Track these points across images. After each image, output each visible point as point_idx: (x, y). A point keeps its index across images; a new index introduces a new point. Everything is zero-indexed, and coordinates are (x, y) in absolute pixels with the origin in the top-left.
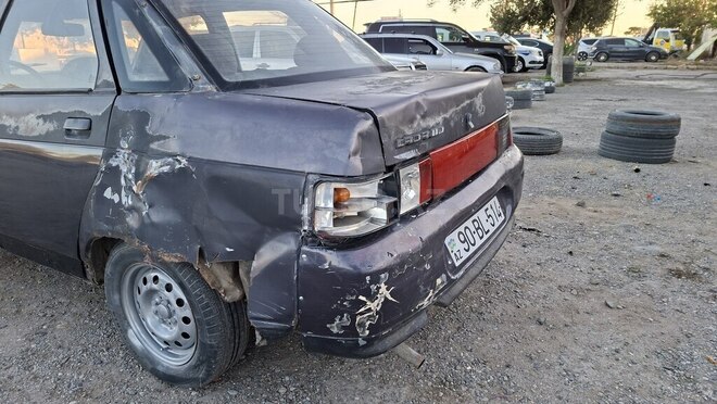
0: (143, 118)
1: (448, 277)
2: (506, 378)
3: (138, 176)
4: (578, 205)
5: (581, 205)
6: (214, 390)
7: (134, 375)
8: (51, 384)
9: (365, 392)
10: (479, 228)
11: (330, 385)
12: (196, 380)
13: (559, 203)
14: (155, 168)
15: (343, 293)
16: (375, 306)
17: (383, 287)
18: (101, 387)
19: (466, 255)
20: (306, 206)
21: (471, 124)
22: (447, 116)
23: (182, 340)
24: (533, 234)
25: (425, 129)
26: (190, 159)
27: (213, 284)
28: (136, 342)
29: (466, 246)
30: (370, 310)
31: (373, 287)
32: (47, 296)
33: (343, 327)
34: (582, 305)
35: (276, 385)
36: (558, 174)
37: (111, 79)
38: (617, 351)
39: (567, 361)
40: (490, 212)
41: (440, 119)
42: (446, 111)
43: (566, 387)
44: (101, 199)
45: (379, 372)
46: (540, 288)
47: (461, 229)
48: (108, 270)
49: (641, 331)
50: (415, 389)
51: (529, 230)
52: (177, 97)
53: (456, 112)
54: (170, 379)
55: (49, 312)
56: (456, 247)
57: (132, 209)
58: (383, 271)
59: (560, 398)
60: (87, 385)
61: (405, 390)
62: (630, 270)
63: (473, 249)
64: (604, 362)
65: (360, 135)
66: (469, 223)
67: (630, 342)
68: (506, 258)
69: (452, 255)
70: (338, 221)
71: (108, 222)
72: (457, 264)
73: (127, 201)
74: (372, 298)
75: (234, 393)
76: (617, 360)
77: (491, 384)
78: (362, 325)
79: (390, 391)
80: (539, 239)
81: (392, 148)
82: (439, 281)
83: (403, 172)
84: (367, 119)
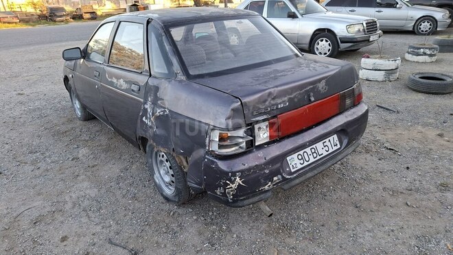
0: (157, 89)
1: (283, 177)
2: (318, 231)
3: (153, 114)
4: (439, 135)
5: (441, 135)
6: (184, 207)
7: (155, 194)
8: (124, 192)
9: (245, 222)
10: (315, 152)
11: (232, 216)
12: (175, 201)
13: (427, 132)
14: (159, 112)
15: (221, 178)
16: (234, 186)
17: (238, 179)
18: (142, 197)
19: (300, 166)
20: (208, 139)
21: (313, 99)
22: (292, 96)
23: (172, 183)
24: (391, 152)
25: (273, 105)
26: (170, 111)
27: (180, 163)
28: (157, 181)
29: (302, 162)
30: (231, 188)
31: (233, 178)
32: (132, 153)
33: (221, 193)
34: (392, 201)
35: (209, 211)
36: (440, 110)
37: (148, 69)
38: (392, 231)
39: (359, 230)
40: (327, 143)
41: (286, 99)
42: (291, 94)
43: (348, 243)
44: (142, 121)
45: (256, 215)
46: (372, 187)
47: (301, 152)
48: (147, 149)
49: (418, 223)
50: (269, 226)
51: (390, 149)
52: (169, 82)
53: (300, 94)
54: (167, 199)
55: (131, 160)
56: (295, 162)
57: (151, 127)
58: (238, 172)
59: (341, 247)
60: (137, 195)
61: (264, 226)
62: (442, 185)
63: (306, 164)
64: (380, 235)
65: (232, 110)
66: (308, 150)
67: (405, 227)
68: (363, 166)
69: (291, 166)
70: (220, 147)
71: (144, 130)
72: (293, 171)
73: (149, 124)
74: (233, 183)
75: (191, 210)
76: (389, 235)
77: (308, 232)
78: (229, 193)
79: (257, 225)
80: (393, 156)
81: (250, 115)
82: (275, 178)
83: (256, 127)
84: (237, 102)
